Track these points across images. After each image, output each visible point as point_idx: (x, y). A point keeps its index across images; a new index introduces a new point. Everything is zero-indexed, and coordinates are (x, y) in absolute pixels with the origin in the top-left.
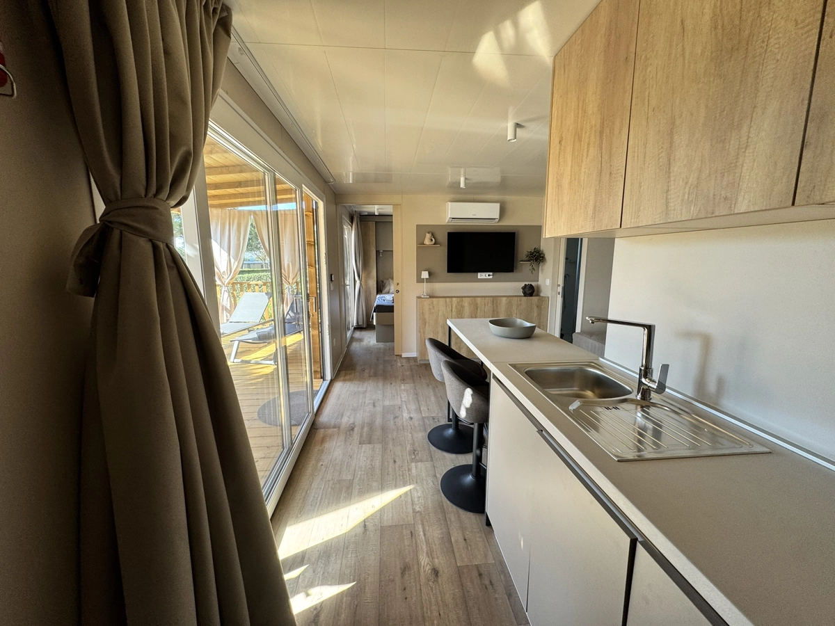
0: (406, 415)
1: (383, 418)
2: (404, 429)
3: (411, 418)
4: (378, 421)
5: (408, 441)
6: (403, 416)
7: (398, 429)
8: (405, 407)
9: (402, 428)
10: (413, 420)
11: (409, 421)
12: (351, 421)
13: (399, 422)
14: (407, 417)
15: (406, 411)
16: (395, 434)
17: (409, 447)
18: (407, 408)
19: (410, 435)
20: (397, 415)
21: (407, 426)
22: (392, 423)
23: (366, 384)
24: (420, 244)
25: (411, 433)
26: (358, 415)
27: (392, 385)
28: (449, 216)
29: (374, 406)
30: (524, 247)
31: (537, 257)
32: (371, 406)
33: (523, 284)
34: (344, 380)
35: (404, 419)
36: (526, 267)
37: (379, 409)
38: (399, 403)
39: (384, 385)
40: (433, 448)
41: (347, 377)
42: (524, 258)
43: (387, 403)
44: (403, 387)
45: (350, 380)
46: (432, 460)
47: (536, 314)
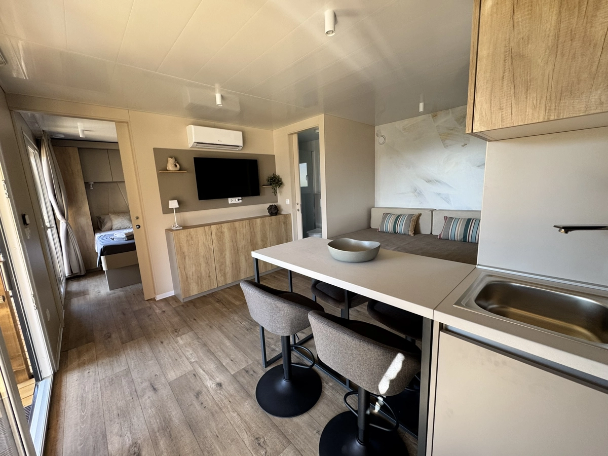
0: (210, 384)
1: (180, 405)
2: (220, 409)
3: (220, 385)
4: (176, 415)
5: (239, 427)
6: (206, 387)
7: (212, 413)
8: (202, 371)
9: (217, 408)
10: (224, 387)
11: (219, 391)
12: (128, 442)
13: (206, 400)
14: (214, 386)
15: (207, 377)
16: (213, 424)
17: (247, 439)
18: (204, 371)
19: (235, 415)
20: (198, 388)
21: (222, 400)
22: (198, 407)
23: (123, 358)
24: (162, 171)
25: (235, 411)
26: (135, 420)
27: (165, 343)
28: (194, 141)
29: (155, 389)
30: (264, 174)
31: (276, 182)
32: (149, 393)
33: (268, 205)
34: (81, 365)
35: (212, 392)
36: (267, 190)
37: (165, 392)
38: (190, 368)
39: (152, 349)
40: (277, 420)
41: (85, 357)
42: (266, 182)
43: (172, 375)
44: (181, 342)
45: (92, 361)
46: (289, 442)
47: (283, 230)
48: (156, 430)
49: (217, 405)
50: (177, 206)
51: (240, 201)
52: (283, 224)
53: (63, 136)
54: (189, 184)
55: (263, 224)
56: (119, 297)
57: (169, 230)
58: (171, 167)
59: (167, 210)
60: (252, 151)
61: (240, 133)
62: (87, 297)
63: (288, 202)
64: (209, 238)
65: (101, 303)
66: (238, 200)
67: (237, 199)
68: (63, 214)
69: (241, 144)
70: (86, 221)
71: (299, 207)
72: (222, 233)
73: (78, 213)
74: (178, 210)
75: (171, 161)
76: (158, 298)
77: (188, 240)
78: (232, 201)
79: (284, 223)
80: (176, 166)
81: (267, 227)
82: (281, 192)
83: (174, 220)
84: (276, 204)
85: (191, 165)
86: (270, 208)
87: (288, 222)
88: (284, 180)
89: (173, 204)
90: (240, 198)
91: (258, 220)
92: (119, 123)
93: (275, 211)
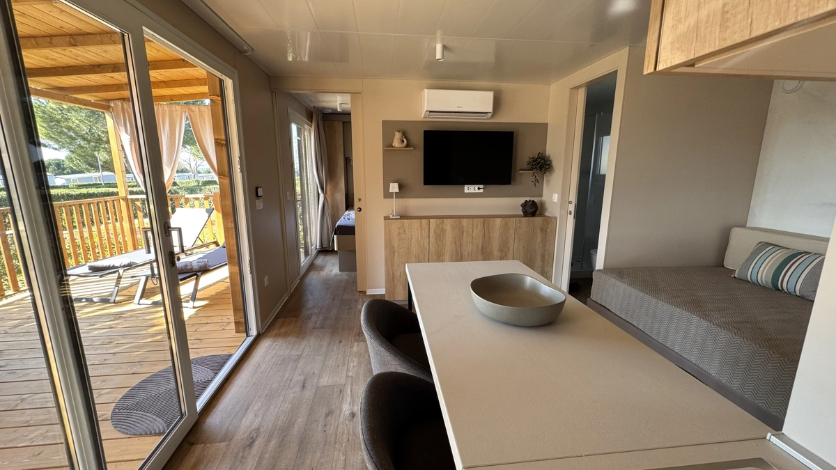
1: (310, 415)
2: (335, 442)
3: (353, 415)
4: (300, 423)
6: (341, 410)
7: (326, 441)
8: (349, 390)
9: (333, 439)
10: (355, 420)
11: (347, 422)
12: (255, 425)
13: (331, 424)
14: (348, 413)
15: (349, 399)
18: (351, 391)
19: (342, 458)
20: (333, 407)
21: (343, 434)
22: (320, 427)
23: (304, 343)
24: (388, 146)
25: (345, 454)
26: (272, 408)
27: (343, 342)
28: (426, 109)
29: (304, 386)
30: (525, 152)
31: (542, 165)
32: (298, 389)
33: (522, 200)
34: (277, 336)
35: (341, 419)
36: (526, 178)
37: (309, 394)
38: (342, 381)
39: (329, 343)
41: (283, 330)
42: (525, 166)
43: (325, 380)
44: (355, 349)
45: (285, 335)
47: (539, 240)
48: (278, 427)
49: (336, 437)
50: (398, 191)
51: (481, 191)
52: (539, 230)
53: (330, 111)
54: (415, 163)
55: (505, 228)
56: (341, 281)
57: (386, 218)
58: (396, 143)
59: (388, 195)
60: (507, 118)
61: (491, 95)
62: (322, 272)
63: (556, 197)
64: (426, 235)
65: (327, 283)
66: (479, 189)
67: (477, 187)
68: (322, 189)
69: (489, 109)
70: (341, 197)
71: (572, 208)
72: (443, 230)
73: (335, 188)
74: (398, 195)
75: (398, 135)
76: (369, 292)
77: (399, 233)
78: (469, 189)
79: (542, 230)
80: (403, 141)
81: (512, 232)
82: (548, 182)
83: (394, 206)
84: (536, 200)
85: (419, 140)
86: (524, 205)
87: (549, 230)
88: (554, 164)
89: (394, 188)
90: (482, 186)
91: (498, 221)
92: (354, 94)
93: (533, 210)
